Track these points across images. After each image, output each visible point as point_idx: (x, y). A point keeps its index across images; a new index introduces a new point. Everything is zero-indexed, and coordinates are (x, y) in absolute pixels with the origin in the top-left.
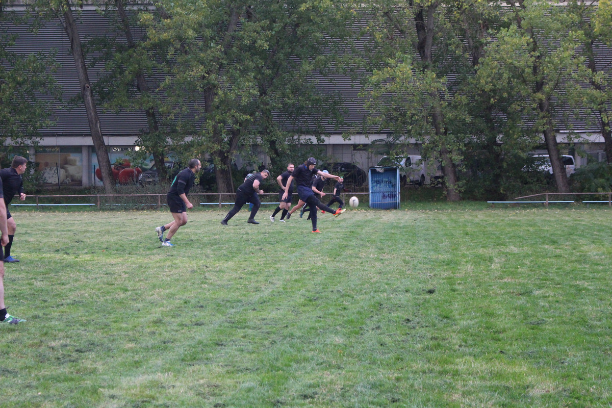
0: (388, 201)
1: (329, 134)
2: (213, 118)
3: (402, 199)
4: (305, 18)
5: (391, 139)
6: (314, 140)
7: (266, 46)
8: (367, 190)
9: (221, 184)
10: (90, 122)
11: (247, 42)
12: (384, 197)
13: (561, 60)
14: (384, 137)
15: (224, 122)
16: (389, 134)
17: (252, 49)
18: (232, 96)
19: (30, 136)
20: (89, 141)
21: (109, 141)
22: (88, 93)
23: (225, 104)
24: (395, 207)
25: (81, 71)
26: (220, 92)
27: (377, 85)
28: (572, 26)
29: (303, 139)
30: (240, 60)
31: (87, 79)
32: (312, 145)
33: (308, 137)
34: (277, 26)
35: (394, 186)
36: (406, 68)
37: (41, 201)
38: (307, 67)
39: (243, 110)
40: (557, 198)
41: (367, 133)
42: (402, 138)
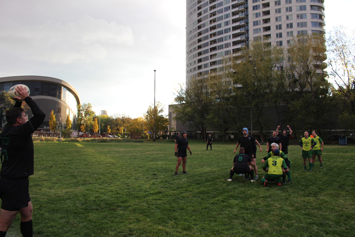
0: (344, 144)
1: (332, 129)
3: (347, 143)
4: (324, 105)
5: (346, 130)
6: (329, 130)
7: (315, 111)
8: (339, 141)
11: (311, 111)
12: (343, 143)
14: (344, 130)
15: (307, 127)
16: (345, 129)
18: (308, 122)
19: (269, 130)
24: (345, 145)
25: (278, 117)
26: (306, 121)
27: (341, 118)
29: (326, 130)
30: (311, 114)
32: (328, 132)
34: (318, 107)
35: (345, 140)
38: (325, 115)
41: (340, 129)
42: (349, 130)
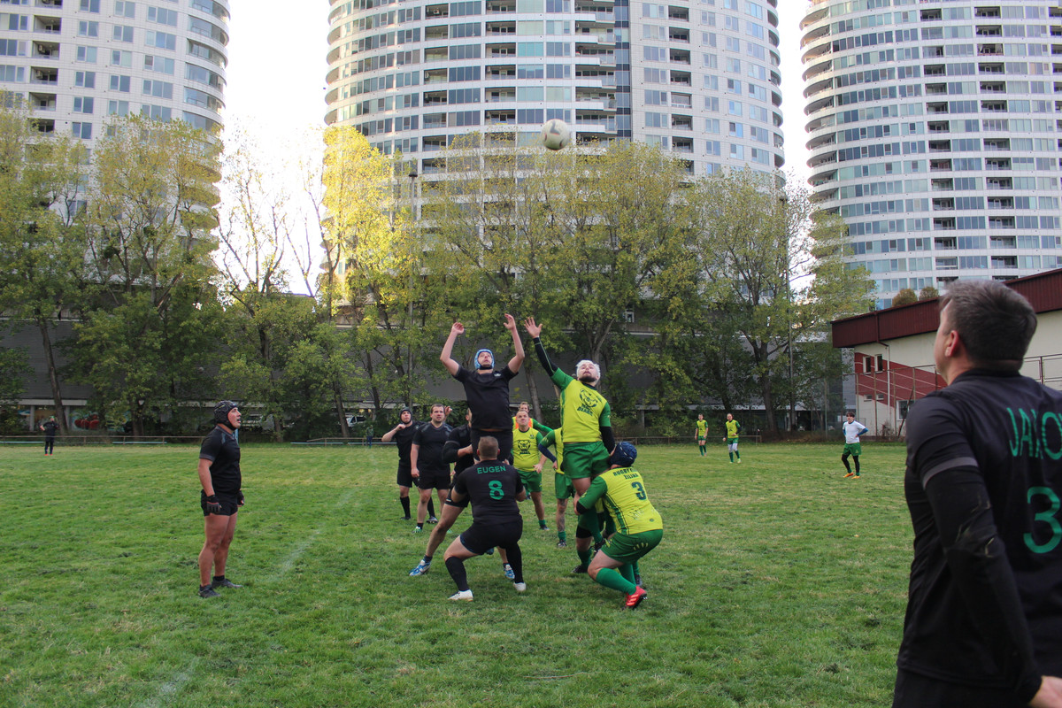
2: (126, 390)
4: (186, 330)
6: (198, 404)
7: (159, 347)
9: (135, 431)
10: (53, 391)
11: (147, 344)
13: (335, 360)
15: (134, 392)
17: (151, 347)
18: (136, 376)
19: (12, 399)
20: (52, 402)
21: (64, 403)
22: (53, 373)
23: (133, 382)
25: (49, 359)
26: (129, 374)
27: (226, 371)
28: (347, 340)
29: (192, 403)
30: (145, 355)
31: (53, 364)
32: (197, 407)
33: (194, 403)
34: (170, 336)
36: (241, 363)
37: (14, 439)
38: (186, 359)
39: (145, 385)
40: (339, 441)
42: (249, 404)
